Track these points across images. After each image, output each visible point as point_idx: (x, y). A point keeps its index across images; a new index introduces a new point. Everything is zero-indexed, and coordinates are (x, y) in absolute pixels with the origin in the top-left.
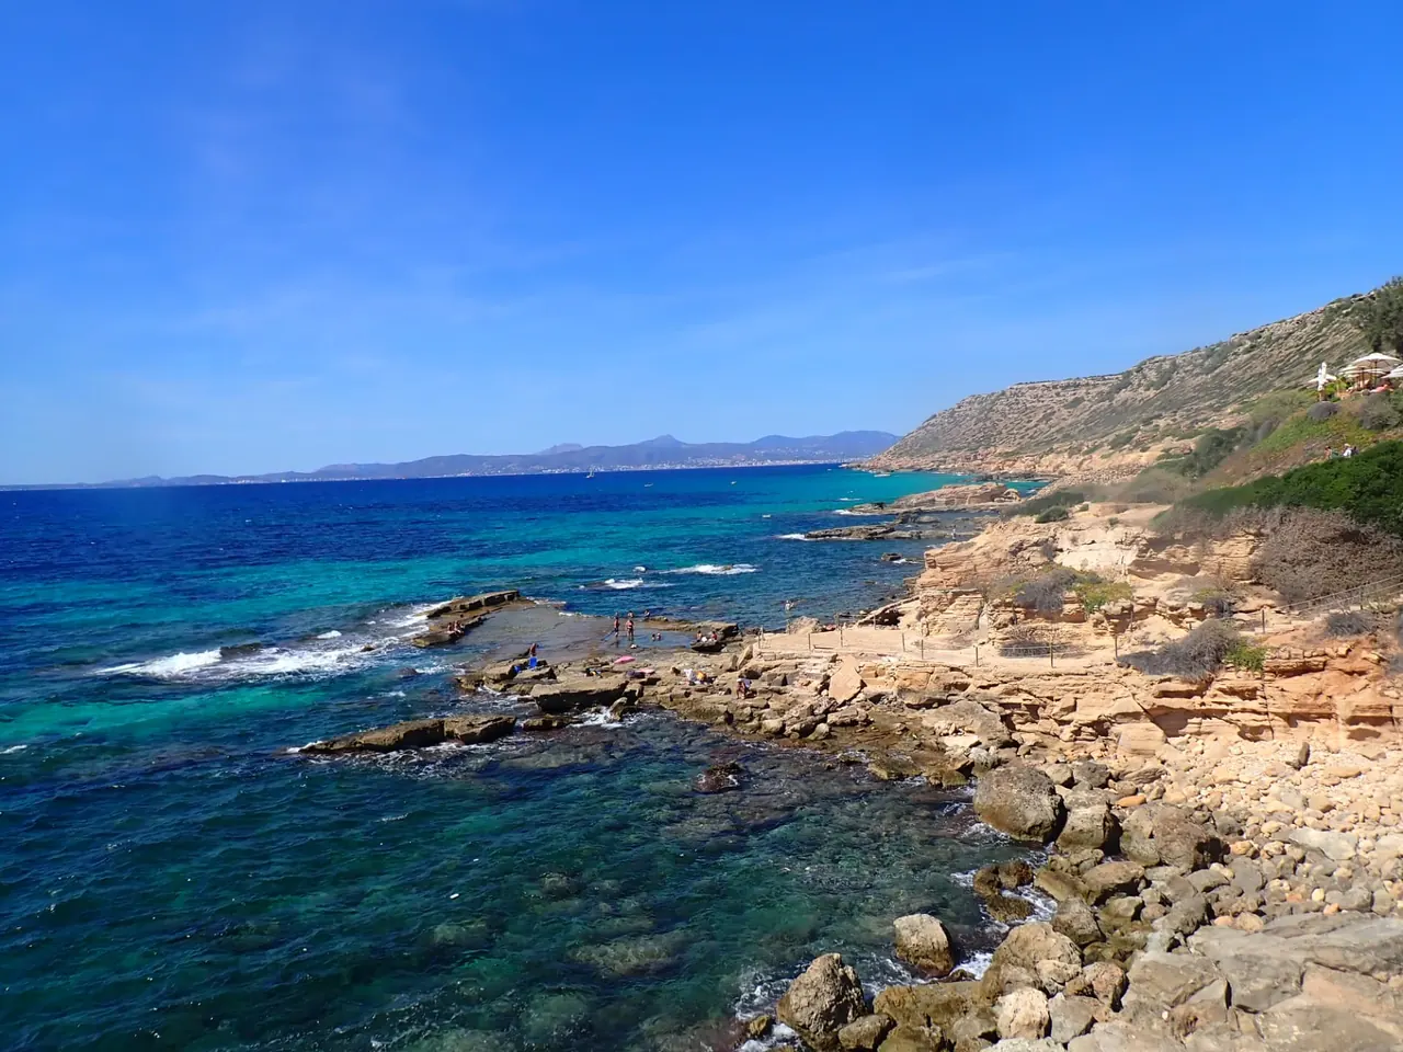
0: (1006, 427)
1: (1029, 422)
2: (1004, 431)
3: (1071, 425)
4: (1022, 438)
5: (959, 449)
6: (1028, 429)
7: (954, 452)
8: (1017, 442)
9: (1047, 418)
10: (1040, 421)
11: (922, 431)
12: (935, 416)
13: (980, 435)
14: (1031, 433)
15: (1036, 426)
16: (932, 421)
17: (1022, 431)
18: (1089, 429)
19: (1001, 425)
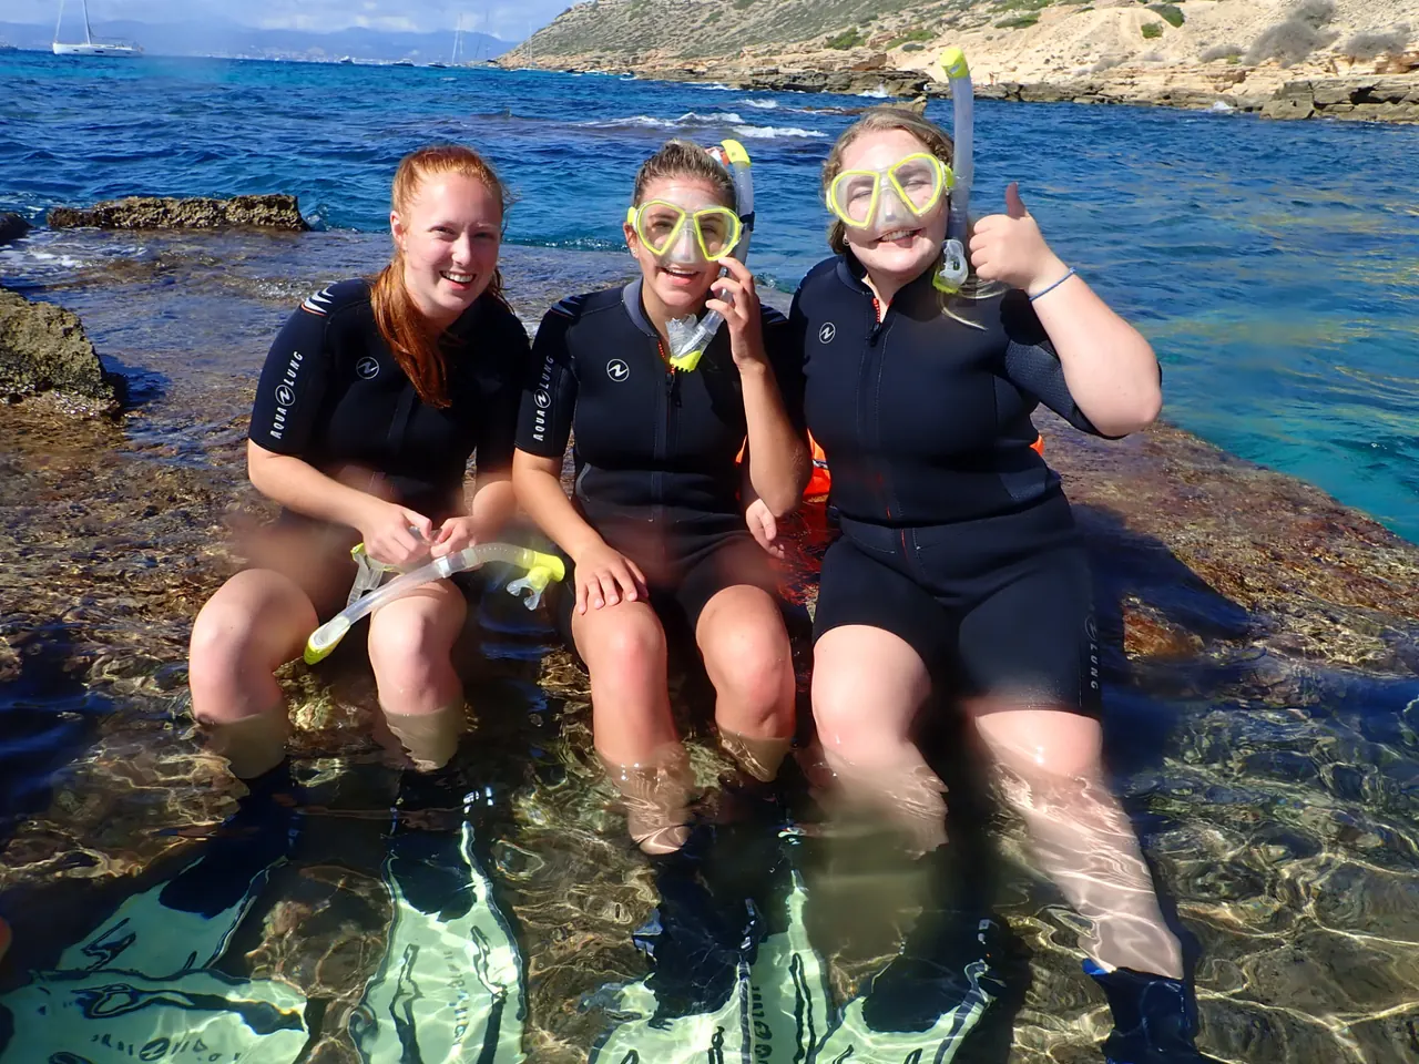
0: (666, 26)
1: (693, 22)
2: (665, 31)
3: (755, 26)
4: (686, 41)
5: (613, 49)
6: (692, 31)
7: (608, 52)
8: (680, 46)
9: (714, 18)
10: (707, 21)
11: (556, 27)
12: (569, 10)
13: (637, 34)
14: (696, 35)
15: (701, 27)
16: (567, 16)
17: (686, 32)
18: (780, 31)
19: (662, 22)
